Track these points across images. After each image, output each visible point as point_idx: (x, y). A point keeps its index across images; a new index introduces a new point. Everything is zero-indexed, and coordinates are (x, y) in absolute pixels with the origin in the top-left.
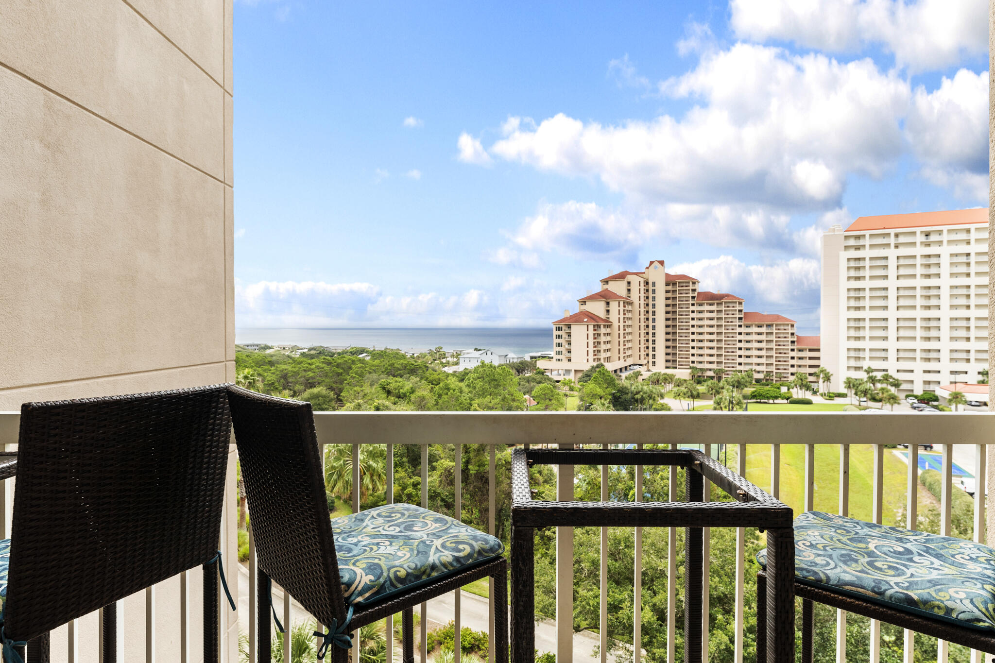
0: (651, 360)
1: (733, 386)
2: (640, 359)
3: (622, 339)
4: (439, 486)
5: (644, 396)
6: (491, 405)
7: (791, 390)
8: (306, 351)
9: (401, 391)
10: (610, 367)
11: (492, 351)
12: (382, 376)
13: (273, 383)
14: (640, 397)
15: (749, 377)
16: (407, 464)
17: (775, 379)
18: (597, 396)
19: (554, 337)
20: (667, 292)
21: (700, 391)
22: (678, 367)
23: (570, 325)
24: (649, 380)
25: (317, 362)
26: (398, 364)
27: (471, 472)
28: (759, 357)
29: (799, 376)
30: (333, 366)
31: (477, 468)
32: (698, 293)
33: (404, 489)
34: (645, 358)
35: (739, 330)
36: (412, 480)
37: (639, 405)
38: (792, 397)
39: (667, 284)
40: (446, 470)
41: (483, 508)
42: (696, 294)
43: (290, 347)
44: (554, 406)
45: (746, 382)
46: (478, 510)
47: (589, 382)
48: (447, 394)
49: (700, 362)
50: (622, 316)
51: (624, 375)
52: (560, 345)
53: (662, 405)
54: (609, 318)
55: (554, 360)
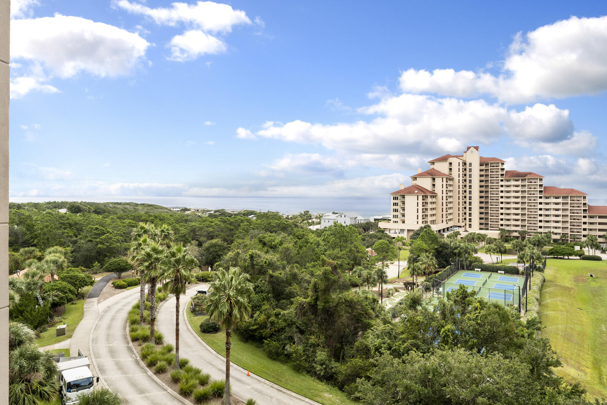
0: (468, 223)
1: (534, 245)
2: (459, 222)
3: (445, 207)
4: (295, 317)
5: (461, 251)
6: (339, 255)
7: (583, 249)
8: (212, 212)
9: (273, 243)
10: (435, 228)
11: (346, 214)
12: (262, 232)
13: (185, 236)
14: (458, 251)
15: (548, 238)
16: (272, 299)
17: (569, 239)
18: (423, 250)
19: (392, 204)
20: (481, 170)
21: (507, 248)
22: (490, 228)
23: (404, 195)
24: (466, 238)
25: (216, 221)
26: (274, 222)
27: (319, 307)
28: (557, 222)
29: (590, 238)
30: (227, 224)
31: (323, 304)
32: (506, 171)
33: (268, 317)
34: (463, 222)
35: (540, 200)
36: (275, 311)
37: (457, 258)
38: (584, 254)
39: (481, 165)
40: (300, 304)
41: (328, 335)
42: (504, 172)
43: (202, 209)
44: (389, 257)
45: (546, 241)
46: (324, 337)
47: (418, 239)
48: (306, 246)
49: (508, 225)
50: (445, 189)
51: (446, 234)
52: (396, 210)
53: (476, 258)
54: (434, 190)
55: (392, 221)
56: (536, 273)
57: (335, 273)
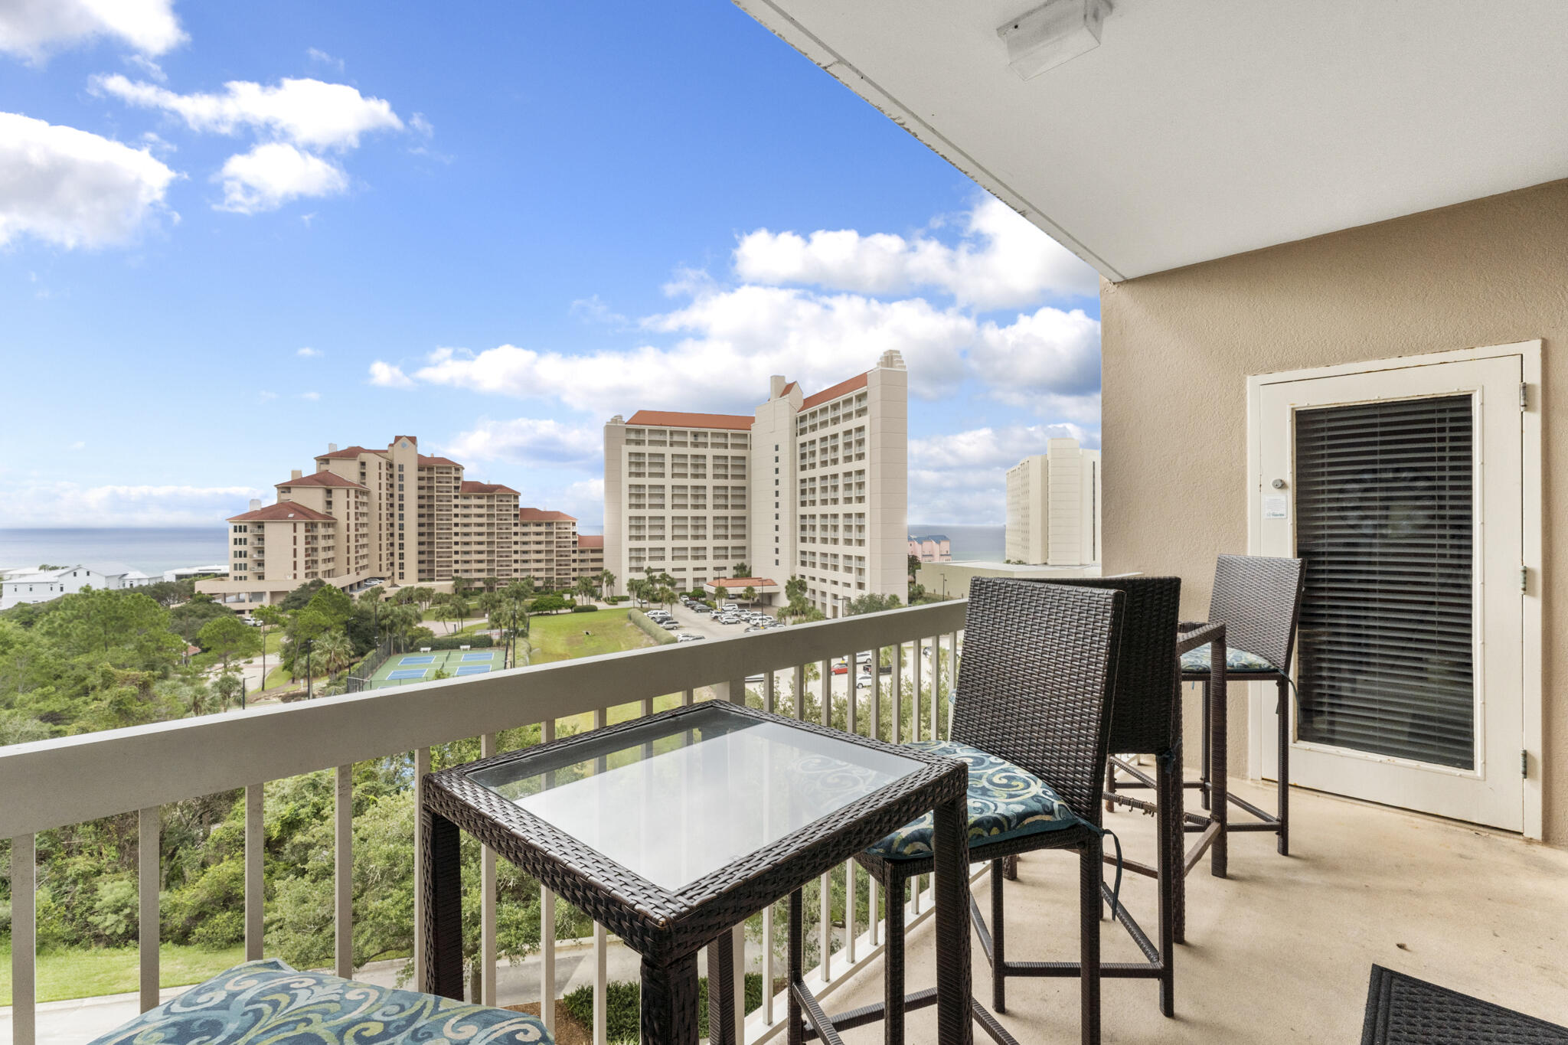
0: (397, 571)
1: (512, 597)
2: (380, 570)
3: (352, 544)
5: (395, 620)
7: (575, 597)
10: (333, 584)
14: (389, 622)
15: (528, 585)
17: (555, 585)
18: (322, 627)
19: (231, 542)
20: (420, 479)
21: (471, 607)
22: (436, 578)
23: (263, 523)
24: (396, 598)
29: (582, 581)
32: (464, 482)
34: (388, 569)
35: (515, 529)
37: (388, 634)
38: (576, 605)
39: (420, 469)
41: (127, 841)
42: (460, 484)
44: (241, 651)
45: (526, 591)
47: (304, 608)
49: (466, 571)
50: (352, 511)
51: (357, 594)
52: (241, 554)
53: (421, 630)
54: (331, 513)
55: (231, 577)
56: (519, 641)
57: (147, 698)
